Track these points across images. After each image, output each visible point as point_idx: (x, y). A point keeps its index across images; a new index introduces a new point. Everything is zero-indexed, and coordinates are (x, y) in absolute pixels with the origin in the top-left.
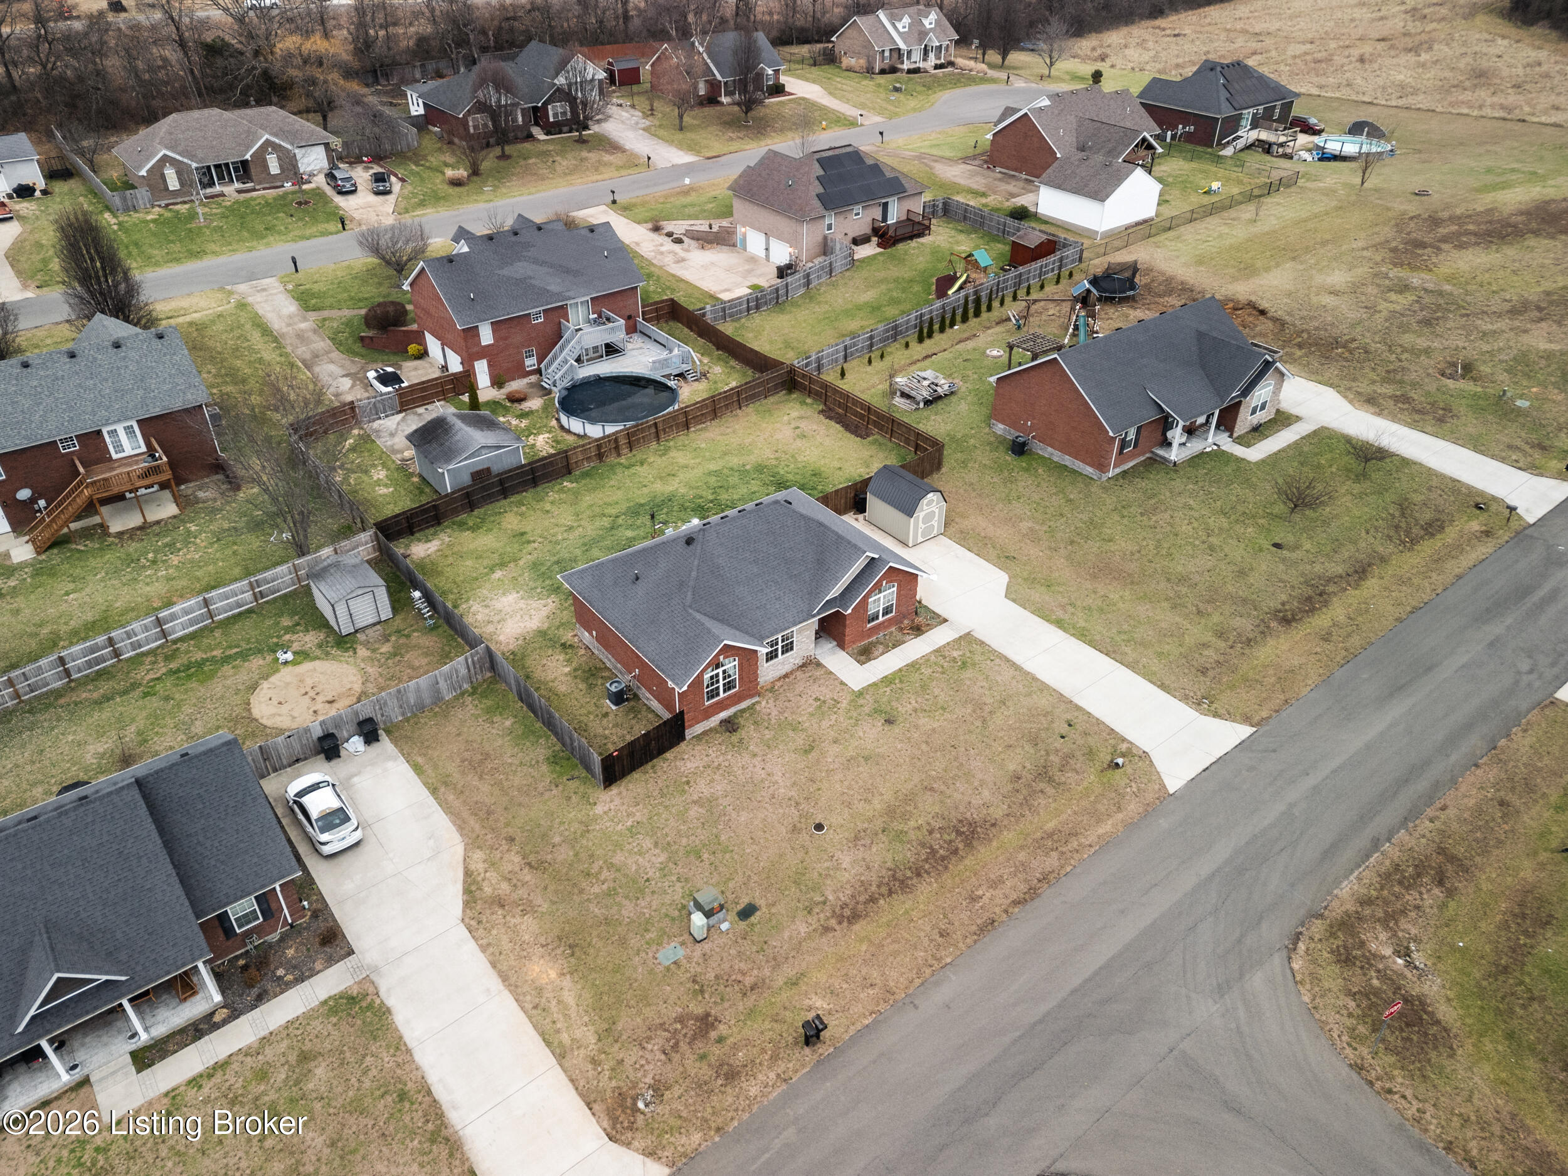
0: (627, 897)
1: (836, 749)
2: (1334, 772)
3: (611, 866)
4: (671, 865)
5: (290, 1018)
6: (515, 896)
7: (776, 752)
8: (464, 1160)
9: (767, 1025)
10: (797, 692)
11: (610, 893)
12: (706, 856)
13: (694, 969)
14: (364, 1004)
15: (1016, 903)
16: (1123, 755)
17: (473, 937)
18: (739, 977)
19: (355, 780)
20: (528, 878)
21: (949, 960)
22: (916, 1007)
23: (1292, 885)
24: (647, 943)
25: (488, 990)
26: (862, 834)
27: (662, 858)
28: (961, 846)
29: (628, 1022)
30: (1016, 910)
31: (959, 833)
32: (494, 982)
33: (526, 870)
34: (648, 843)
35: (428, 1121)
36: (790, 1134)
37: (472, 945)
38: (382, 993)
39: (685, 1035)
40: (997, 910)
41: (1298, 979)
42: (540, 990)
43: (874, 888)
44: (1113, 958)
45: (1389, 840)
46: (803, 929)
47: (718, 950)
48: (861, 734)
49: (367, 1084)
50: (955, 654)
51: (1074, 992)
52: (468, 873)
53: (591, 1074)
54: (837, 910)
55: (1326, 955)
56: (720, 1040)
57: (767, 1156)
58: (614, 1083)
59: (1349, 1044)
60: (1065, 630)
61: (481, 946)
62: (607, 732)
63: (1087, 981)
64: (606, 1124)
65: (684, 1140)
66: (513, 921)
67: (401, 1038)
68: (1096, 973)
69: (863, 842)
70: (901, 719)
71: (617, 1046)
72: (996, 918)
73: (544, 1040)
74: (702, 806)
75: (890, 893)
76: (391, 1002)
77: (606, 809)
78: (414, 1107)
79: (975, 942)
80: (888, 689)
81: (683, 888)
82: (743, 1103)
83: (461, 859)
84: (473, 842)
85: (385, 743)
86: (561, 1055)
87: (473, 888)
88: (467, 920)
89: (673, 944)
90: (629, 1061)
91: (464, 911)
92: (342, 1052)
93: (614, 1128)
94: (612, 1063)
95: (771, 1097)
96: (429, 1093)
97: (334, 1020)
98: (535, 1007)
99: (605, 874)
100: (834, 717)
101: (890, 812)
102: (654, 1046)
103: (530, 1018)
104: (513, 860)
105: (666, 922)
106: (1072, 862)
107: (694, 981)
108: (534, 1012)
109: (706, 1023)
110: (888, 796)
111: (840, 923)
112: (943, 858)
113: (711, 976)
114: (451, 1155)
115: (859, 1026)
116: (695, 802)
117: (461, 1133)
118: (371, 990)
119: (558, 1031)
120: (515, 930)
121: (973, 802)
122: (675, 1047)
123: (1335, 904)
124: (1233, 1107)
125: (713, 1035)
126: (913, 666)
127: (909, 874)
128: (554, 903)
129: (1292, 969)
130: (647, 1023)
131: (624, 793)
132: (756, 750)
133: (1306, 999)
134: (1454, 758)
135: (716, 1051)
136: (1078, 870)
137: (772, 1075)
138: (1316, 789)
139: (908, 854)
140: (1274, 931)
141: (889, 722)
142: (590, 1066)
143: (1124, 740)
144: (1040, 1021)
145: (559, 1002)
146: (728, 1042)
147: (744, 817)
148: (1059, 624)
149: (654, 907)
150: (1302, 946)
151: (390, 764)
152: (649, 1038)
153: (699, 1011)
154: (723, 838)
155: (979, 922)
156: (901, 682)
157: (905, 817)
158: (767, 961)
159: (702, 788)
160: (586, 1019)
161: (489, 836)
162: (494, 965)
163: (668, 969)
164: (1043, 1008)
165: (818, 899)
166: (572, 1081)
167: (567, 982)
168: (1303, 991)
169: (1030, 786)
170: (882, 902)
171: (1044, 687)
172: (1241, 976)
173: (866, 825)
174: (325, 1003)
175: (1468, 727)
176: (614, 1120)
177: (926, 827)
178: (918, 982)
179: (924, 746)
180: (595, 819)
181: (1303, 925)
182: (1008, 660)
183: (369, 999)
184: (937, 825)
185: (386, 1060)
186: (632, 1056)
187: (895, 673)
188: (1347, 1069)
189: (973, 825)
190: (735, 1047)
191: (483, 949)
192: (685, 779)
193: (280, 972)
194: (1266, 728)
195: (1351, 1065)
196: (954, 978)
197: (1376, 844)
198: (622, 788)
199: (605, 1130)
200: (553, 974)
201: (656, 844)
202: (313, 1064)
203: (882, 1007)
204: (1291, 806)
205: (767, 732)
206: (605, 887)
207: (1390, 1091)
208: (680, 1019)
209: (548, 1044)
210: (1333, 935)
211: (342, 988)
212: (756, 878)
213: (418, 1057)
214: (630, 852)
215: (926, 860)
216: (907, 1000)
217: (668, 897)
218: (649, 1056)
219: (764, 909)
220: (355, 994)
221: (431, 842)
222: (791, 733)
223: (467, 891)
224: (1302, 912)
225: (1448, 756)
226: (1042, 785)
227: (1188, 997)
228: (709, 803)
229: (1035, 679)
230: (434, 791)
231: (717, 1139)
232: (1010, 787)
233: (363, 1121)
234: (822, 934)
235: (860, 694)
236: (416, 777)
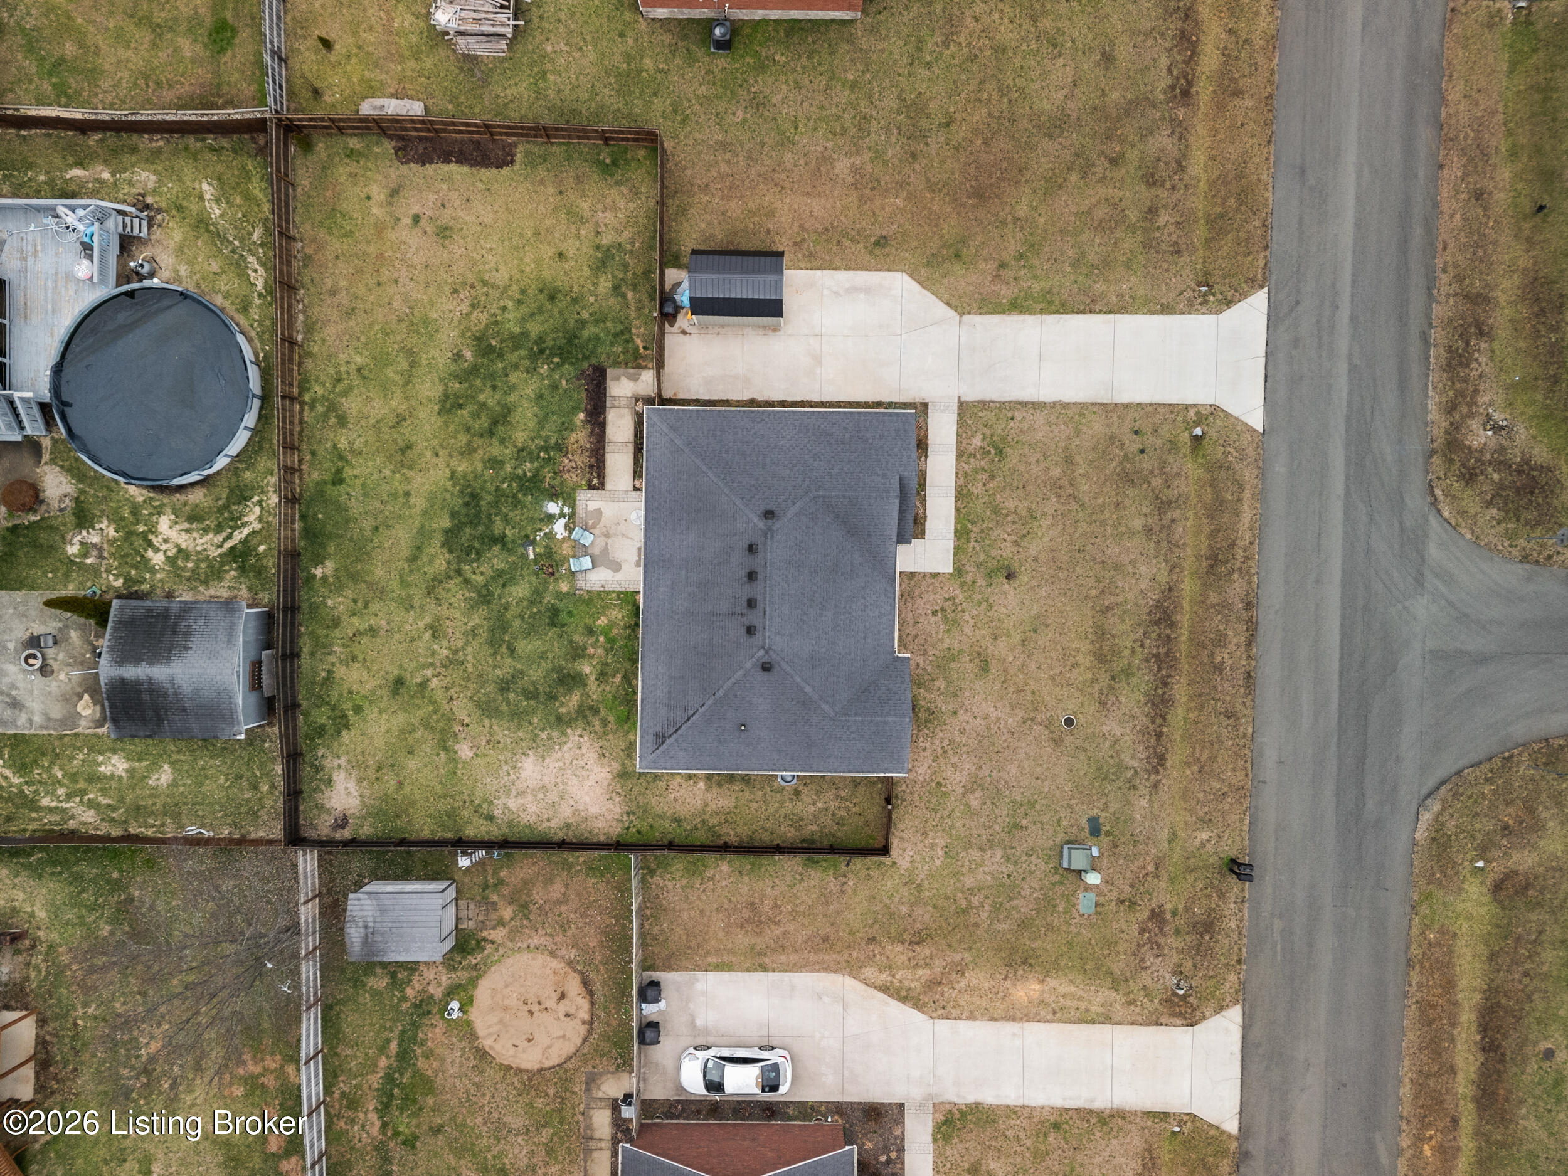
0: (1011, 899)
1: (1002, 643)
2: (1354, 282)
3: (971, 891)
4: (1010, 852)
5: (931, 1167)
6: (937, 970)
7: (967, 694)
8: (1135, 1113)
9: (1190, 879)
10: (912, 622)
11: (997, 908)
12: (1024, 822)
13: (1114, 895)
14: (957, 1116)
15: (1249, 644)
16: (1197, 423)
17: (955, 1019)
18: (1144, 872)
19: (699, 1022)
20: (927, 952)
21: (1250, 730)
22: (1264, 782)
23: (1400, 441)
24: (1066, 913)
25: (1014, 1035)
26: (1103, 698)
27: (999, 853)
28: (1168, 631)
29: (1119, 965)
30: (1254, 650)
31: (1157, 623)
32: (1008, 1029)
33: (918, 949)
34: (975, 854)
35: (1088, 1120)
36: (1278, 924)
37: (962, 1025)
38: (956, 1101)
39: (1156, 935)
40: (1244, 663)
41: (1454, 523)
42: (1042, 1002)
43: (1152, 727)
44: (1342, 625)
45: (1431, 326)
46: (1144, 802)
47: (1111, 871)
48: (1004, 610)
49: (1028, 1142)
50: (977, 441)
51: (1341, 673)
52: (885, 989)
53: (1137, 1010)
54: (1148, 767)
55: (1456, 485)
56: (1174, 913)
57: (1279, 947)
58: (1156, 1001)
59: (1511, 546)
60: (1029, 311)
61: (968, 1018)
62: (820, 805)
63: (1342, 658)
64: (1179, 1022)
65: (1228, 985)
66: (962, 984)
67: (1008, 1106)
68: (1342, 648)
69: (1110, 703)
70: (1017, 565)
71: (1131, 983)
72: (1248, 668)
73: (1086, 1022)
74: (973, 792)
75: (1164, 718)
76: (971, 1099)
77: (908, 859)
78: (1071, 1122)
79: (1253, 701)
80: (972, 543)
81: (1038, 858)
82: (1235, 936)
83: (864, 987)
84: (853, 969)
85: (668, 978)
86: (1107, 1019)
87: (904, 994)
88: (934, 1015)
89: (1081, 896)
90: (1149, 983)
91: (923, 1012)
92: (989, 1147)
93: (1186, 1019)
94: (1142, 993)
95: (1246, 918)
96: (1068, 1110)
97: (956, 1140)
98: (1055, 1013)
99: (975, 901)
100: (967, 617)
101: (1100, 658)
102: (1150, 960)
103: (1060, 1021)
104: (898, 953)
105: (1059, 889)
106: (1253, 571)
107: (1122, 902)
108: (1058, 1015)
109: (1157, 915)
110: (1085, 646)
111: (1158, 773)
112: (1167, 654)
113: (1127, 889)
114: (1124, 1118)
115: (1246, 828)
116: (964, 794)
117: (1115, 1106)
118: (948, 1107)
119: (1087, 1010)
120: (970, 989)
121: (1143, 586)
122: (1159, 946)
123: (1435, 432)
124: (1482, 660)
125: (1168, 916)
126: (962, 494)
127: (1160, 691)
128: (970, 949)
129: (1445, 520)
130: (1129, 953)
131: (905, 835)
132: (950, 707)
133: (1468, 536)
134: (1421, 173)
135: (1180, 922)
136: (1263, 574)
137: (1232, 906)
138: (1353, 319)
139: (1144, 679)
140: (1415, 500)
141: (1009, 576)
142: (1132, 1007)
143: (1187, 407)
144: (1340, 717)
145: (1064, 996)
146: (1180, 910)
147: (1013, 770)
148: (1017, 306)
149: (1037, 887)
150: (1438, 492)
151: (699, 986)
152: (1142, 960)
153: (1147, 914)
154: (1018, 799)
155: (1241, 683)
156: (973, 523)
157: (1116, 653)
158: (1147, 845)
159: (956, 780)
160: (1093, 988)
161: (855, 954)
162: (993, 1019)
163: (1098, 913)
164: (1334, 705)
165: (1130, 774)
166: (1132, 1024)
167: (1052, 983)
168: (1463, 531)
169: (1163, 527)
170: (1165, 730)
171: (1083, 408)
172: (1422, 558)
173: (1097, 687)
174: (935, 1140)
175: (1410, 116)
176: (1180, 1015)
177: (1136, 646)
178: (1248, 765)
179: (1062, 575)
180: (911, 872)
181: (1427, 472)
182: (1023, 404)
183: (955, 1110)
184: (1139, 635)
185: (1018, 1122)
186: (1146, 978)
187: (958, 520)
188: (1520, 566)
189: (1158, 604)
190: (1187, 909)
191: (972, 1017)
192: (933, 785)
193: (883, 1158)
194: (1274, 278)
195: (1520, 561)
196: (1265, 740)
197: (1425, 338)
198: (897, 834)
199: (1183, 1025)
200: (1037, 987)
201: (982, 849)
202: (984, 1167)
203: (1246, 804)
204: (1350, 357)
205: (937, 683)
206: (987, 907)
207: (1550, 557)
208: (1142, 931)
209: (1093, 1022)
210: (1451, 461)
211: (930, 1124)
212: (1074, 802)
213: (1032, 1103)
214: (970, 870)
215: (1160, 669)
216: (1255, 784)
217: (1038, 872)
218: (1153, 968)
219: (1103, 815)
220: (943, 1118)
221: (825, 999)
222: (953, 665)
223: (904, 1000)
224: (1421, 460)
225: (1416, 176)
226: (1169, 516)
227: (1405, 608)
228: (973, 785)
229: (1065, 406)
230: (764, 968)
231: (1244, 967)
232: (1152, 545)
233: (1055, 1156)
234: (1156, 793)
235: (959, 571)
236: (733, 974)
